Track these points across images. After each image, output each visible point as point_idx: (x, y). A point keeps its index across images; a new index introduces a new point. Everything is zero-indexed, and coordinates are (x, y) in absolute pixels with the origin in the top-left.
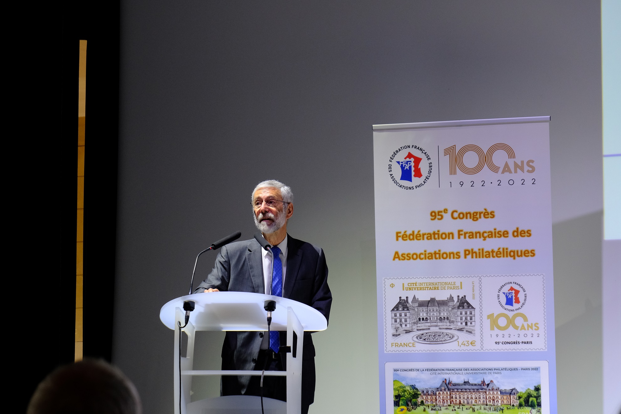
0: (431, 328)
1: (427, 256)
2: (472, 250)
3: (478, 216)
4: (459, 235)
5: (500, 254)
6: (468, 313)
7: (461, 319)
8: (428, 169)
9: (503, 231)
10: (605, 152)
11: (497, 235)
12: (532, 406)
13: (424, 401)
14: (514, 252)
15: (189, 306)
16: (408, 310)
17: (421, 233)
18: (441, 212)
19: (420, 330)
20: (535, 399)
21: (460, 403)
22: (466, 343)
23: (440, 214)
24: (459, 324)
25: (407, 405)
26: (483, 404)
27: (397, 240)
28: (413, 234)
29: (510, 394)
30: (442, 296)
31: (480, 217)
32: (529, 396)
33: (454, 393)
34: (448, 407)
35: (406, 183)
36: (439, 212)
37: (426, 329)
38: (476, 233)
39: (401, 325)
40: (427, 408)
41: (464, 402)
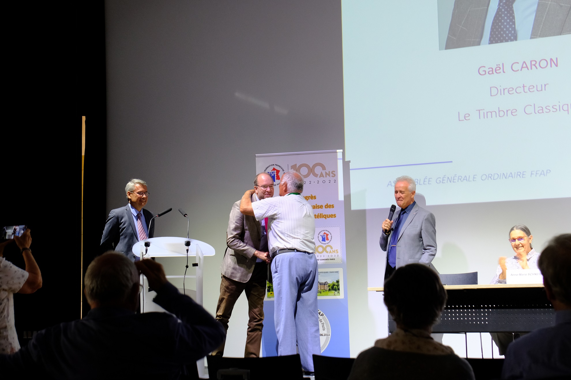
5: (319, 216)
9: (320, 205)
11: (317, 207)
12: (335, 290)
14: (326, 215)
20: (336, 287)
29: (325, 284)
32: (334, 285)
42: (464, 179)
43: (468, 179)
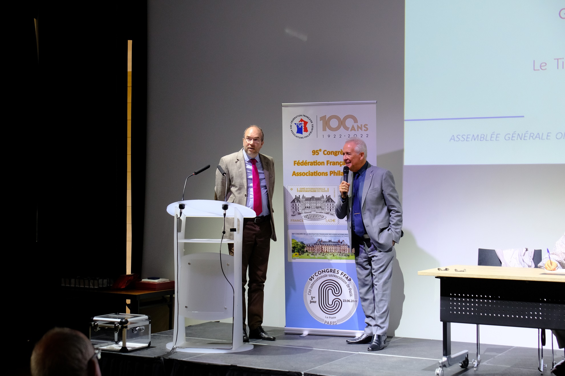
0: (312, 212)
1: (310, 174)
2: (334, 171)
3: (337, 153)
4: (327, 163)
6: (332, 205)
7: (328, 208)
8: (311, 128)
10: (405, 118)
13: (308, 250)
15: (182, 207)
16: (300, 202)
17: (307, 162)
18: (318, 151)
19: (306, 213)
21: (327, 252)
22: (330, 220)
23: (317, 152)
24: (327, 210)
25: (299, 252)
26: (339, 253)
27: (294, 165)
28: (303, 163)
30: (318, 195)
31: (339, 154)
33: (323, 246)
34: (320, 254)
35: (299, 135)
36: (317, 151)
37: (309, 213)
38: (336, 163)
39: (296, 210)
40: (309, 254)
41: (329, 251)
42: (536, 137)
43: (541, 137)
